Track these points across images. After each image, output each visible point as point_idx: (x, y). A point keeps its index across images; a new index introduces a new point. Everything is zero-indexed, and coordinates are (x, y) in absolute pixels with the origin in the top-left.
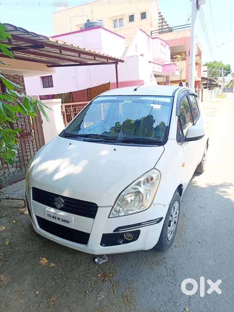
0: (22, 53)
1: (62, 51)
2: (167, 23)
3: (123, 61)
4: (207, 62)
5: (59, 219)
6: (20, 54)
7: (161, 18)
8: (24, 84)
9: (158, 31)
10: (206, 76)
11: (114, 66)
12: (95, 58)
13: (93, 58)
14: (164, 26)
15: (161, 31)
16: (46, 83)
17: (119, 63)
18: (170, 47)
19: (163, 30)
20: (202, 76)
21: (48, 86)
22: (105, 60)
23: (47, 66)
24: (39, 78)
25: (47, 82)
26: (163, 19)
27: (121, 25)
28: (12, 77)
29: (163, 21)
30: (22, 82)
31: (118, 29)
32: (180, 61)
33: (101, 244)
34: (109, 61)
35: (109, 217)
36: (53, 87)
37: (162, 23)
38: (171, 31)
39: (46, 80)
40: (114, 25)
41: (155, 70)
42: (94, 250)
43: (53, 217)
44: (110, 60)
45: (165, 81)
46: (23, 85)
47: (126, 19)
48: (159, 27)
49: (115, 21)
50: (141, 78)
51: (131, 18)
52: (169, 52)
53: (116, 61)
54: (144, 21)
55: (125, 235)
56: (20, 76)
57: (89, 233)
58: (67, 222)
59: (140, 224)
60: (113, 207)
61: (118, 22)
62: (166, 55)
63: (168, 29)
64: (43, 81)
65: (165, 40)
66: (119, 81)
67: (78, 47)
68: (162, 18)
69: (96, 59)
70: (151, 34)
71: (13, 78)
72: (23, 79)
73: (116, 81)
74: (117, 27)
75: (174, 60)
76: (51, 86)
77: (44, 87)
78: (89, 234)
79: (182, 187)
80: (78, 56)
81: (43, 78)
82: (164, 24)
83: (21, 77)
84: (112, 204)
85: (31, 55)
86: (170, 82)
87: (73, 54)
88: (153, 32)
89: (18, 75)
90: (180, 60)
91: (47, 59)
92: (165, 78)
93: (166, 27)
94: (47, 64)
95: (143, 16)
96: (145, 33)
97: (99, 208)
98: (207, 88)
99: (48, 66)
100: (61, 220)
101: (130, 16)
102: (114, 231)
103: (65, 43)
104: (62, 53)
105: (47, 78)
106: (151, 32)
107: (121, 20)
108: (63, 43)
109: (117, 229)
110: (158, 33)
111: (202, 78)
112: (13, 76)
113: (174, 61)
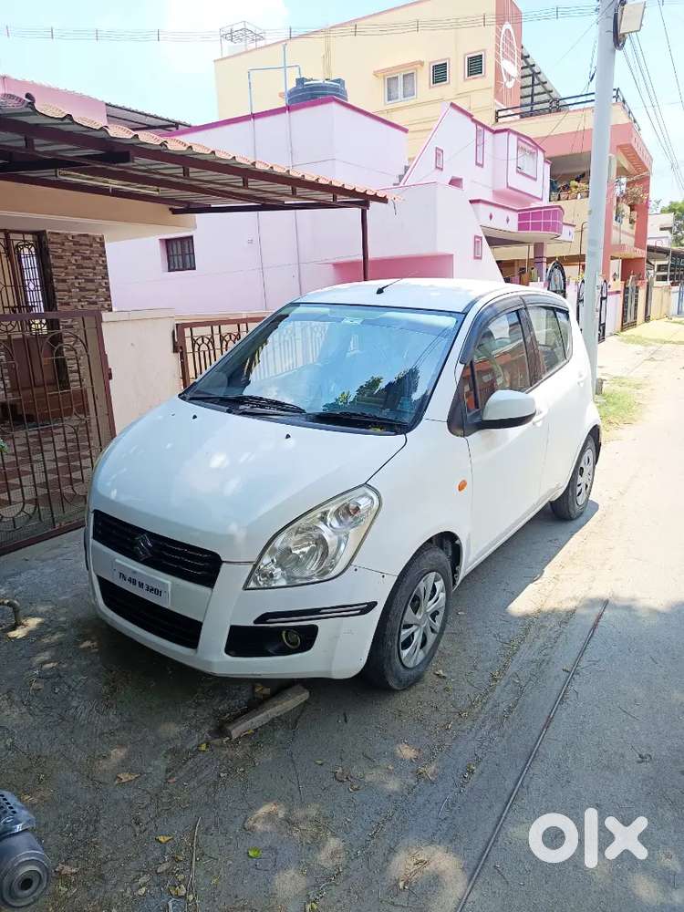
0: (83, 175)
1: (191, 170)
2: (548, 87)
3: (384, 200)
4: (674, 201)
5: (141, 585)
6: (78, 177)
7: (528, 71)
8: (104, 261)
9: (518, 111)
10: (665, 244)
11: (356, 212)
12: (294, 192)
13: (288, 188)
14: (539, 94)
15: (528, 109)
16: (176, 258)
17: (373, 204)
18: (547, 155)
19: (536, 107)
20: (651, 243)
21: (181, 267)
22: (328, 197)
23: (170, 209)
24: (158, 242)
25: (180, 254)
26: (534, 75)
27: (408, 93)
28: (71, 241)
29: (536, 81)
30: (101, 256)
31: (401, 104)
32: (581, 198)
33: (228, 651)
34: (341, 198)
35: (246, 588)
36: (194, 269)
37: (533, 85)
38: (558, 111)
39: (177, 249)
40: (389, 92)
41: (493, 224)
42: (210, 663)
43: (130, 580)
44: (341, 194)
45: (532, 256)
46: (101, 263)
47: (425, 76)
48: (521, 98)
49: (391, 81)
50: (442, 249)
51: (440, 73)
52: (544, 172)
53: (363, 201)
54: (477, 82)
55: (284, 632)
56: (94, 238)
57: (199, 619)
58: (158, 592)
59: (316, 611)
60: (255, 566)
61: (397, 82)
62: (535, 179)
63: (547, 105)
64: (168, 252)
65: (532, 137)
66: (371, 256)
67: (234, 157)
68: (533, 71)
69: (298, 194)
70: (497, 118)
71: (76, 243)
72: (102, 245)
73: (361, 258)
74: (397, 98)
75: (563, 195)
76: (188, 266)
77: (172, 267)
78: (201, 624)
79: (457, 542)
80: (241, 184)
81: (168, 243)
82: (538, 89)
83: (98, 240)
84: (254, 559)
85: (110, 180)
86: (545, 260)
87: (226, 177)
88: (500, 114)
89: (90, 234)
90: (579, 196)
91: (158, 191)
92: (532, 248)
93: (545, 97)
94: (170, 206)
95: (475, 65)
96: (470, 116)
97: (224, 565)
98: (666, 280)
99: (175, 212)
100: (145, 587)
101: (436, 67)
102: (255, 622)
103: (190, 147)
104: (191, 175)
105: (179, 243)
106: (497, 113)
107: (409, 78)
108: (185, 149)
109: (264, 618)
110: (518, 117)
111: (650, 249)
112: (73, 237)
113: (562, 197)
